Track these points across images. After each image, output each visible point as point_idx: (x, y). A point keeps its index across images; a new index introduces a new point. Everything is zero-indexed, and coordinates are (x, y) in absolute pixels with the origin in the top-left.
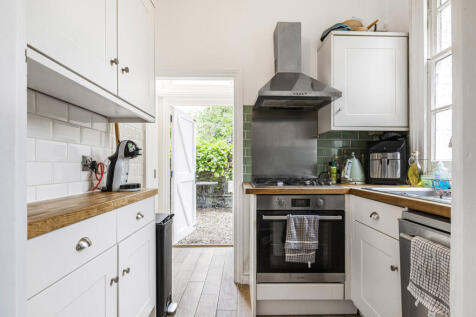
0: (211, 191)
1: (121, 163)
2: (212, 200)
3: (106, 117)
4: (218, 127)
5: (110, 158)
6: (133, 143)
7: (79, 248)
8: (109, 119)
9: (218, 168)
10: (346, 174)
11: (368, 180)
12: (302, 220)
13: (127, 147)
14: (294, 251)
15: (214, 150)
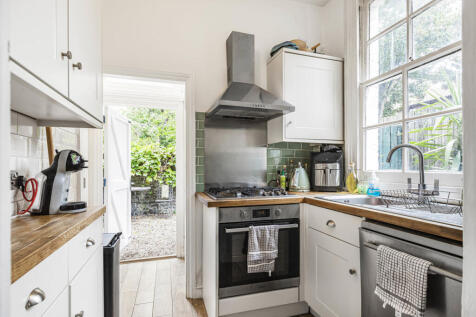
0: (143, 196)
1: (61, 179)
2: (143, 206)
3: (34, 119)
4: (145, 126)
5: (45, 172)
6: (78, 154)
7: (30, 305)
8: (39, 122)
9: (151, 172)
10: (295, 182)
11: (313, 188)
12: (263, 231)
13: (69, 158)
14: (256, 262)
15: (146, 153)
